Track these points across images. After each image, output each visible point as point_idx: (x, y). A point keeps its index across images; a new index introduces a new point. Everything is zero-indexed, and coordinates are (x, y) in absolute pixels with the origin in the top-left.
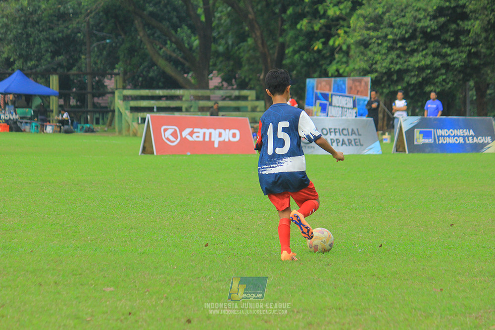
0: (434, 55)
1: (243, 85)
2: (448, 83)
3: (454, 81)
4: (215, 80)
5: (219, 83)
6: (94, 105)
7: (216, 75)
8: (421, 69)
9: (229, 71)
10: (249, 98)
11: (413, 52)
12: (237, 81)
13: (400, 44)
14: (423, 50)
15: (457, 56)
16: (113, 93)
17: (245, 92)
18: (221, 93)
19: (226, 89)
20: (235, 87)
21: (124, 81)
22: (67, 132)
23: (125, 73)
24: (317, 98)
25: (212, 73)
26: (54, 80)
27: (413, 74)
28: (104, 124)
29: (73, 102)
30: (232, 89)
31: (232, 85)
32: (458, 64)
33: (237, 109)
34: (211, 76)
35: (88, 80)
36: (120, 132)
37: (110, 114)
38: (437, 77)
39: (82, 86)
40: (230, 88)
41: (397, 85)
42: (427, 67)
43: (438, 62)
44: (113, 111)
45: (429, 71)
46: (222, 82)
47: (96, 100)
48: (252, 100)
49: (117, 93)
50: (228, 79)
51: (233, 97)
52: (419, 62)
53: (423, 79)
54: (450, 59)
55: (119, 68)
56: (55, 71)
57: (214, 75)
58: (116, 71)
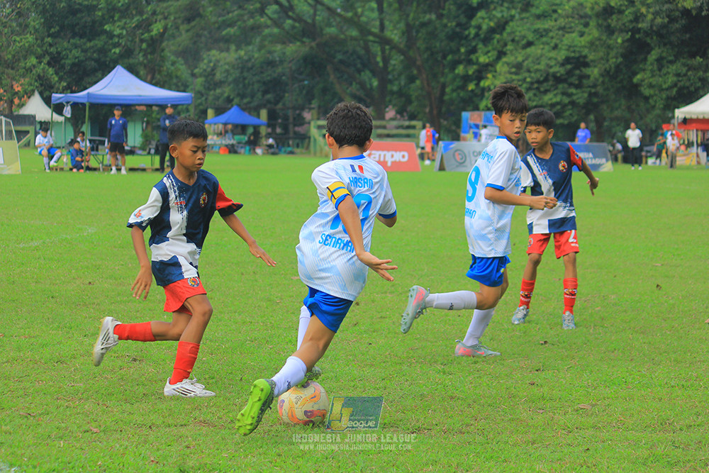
0: (564, 94)
1: (412, 117)
2: (573, 117)
3: (578, 115)
4: (390, 113)
5: (394, 115)
6: (295, 133)
8: (553, 105)
9: (401, 106)
10: (417, 127)
11: (546, 92)
12: (408, 113)
13: (536, 86)
14: (555, 90)
15: (580, 95)
16: (309, 123)
17: (413, 123)
18: (395, 123)
19: (400, 120)
20: (406, 118)
21: (319, 113)
22: (274, 154)
23: (319, 107)
24: (471, 127)
25: (387, 107)
26: (264, 114)
28: (303, 147)
29: (279, 130)
30: (404, 120)
31: (404, 117)
32: (581, 101)
33: (408, 136)
34: (387, 109)
35: (290, 113)
36: (315, 154)
37: (307, 140)
38: (565, 112)
39: (286, 118)
40: (402, 119)
42: (557, 103)
43: (566, 100)
44: (309, 138)
45: (559, 107)
46: (396, 115)
47: (297, 129)
49: (312, 124)
50: (401, 112)
51: (405, 126)
52: (551, 99)
54: (575, 98)
55: (315, 104)
56: (264, 106)
57: (390, 108)
58: (312, 106)
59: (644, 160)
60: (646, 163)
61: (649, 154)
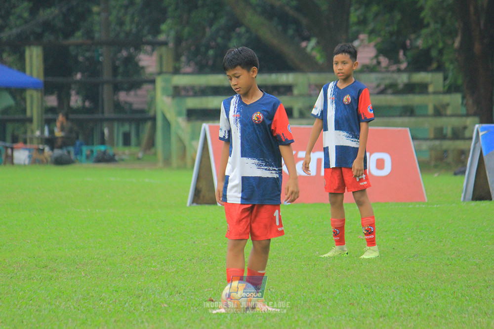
1: (421, 62)
4: (364, 53)
5: (372, 59)
6: (118, 106)
7: (366, 42)
9: (391, 34)
10: (431, 89)
12: (409, 53)
16: (153, 82)
17: (421, 77)
19: (387, 70)
20: (403, 66)
21: (177, 57)
22: (59, 162)
23: (179, 40)
25: (357, 37)
26: (34, 56)
28: (138, 144)
29: (76, 101)
30: (399, 71)
31: (397, 61)
33: (409, 111)
35: (104, 56)
36: (167, 162)
37: (148, 125)
39: (93, 68)
40: (394, 67)
44: (154, 119)
46: (377, 57)
47: (123, 96)
48: (436, 93)
49: (160, 83)
50: (390, 50)
51: (401, 86)
55: (167, 31)
56: (37, 38)
57: (362, 41)
58: (162, 37)
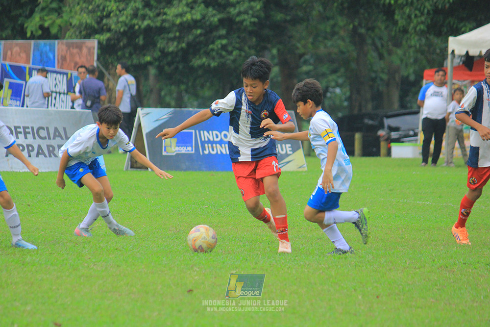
2: (230, 53)
3: (240, 49)
8: (185, 28)
27: (171, 35)
38: (213, 43)
41: (144, 55)
42: (195, 24)
45: (199, 31)
52: (181, 15)
53: (189, 44)
59: (383, 145)
60: (389, 153)
61: (394, 135)
